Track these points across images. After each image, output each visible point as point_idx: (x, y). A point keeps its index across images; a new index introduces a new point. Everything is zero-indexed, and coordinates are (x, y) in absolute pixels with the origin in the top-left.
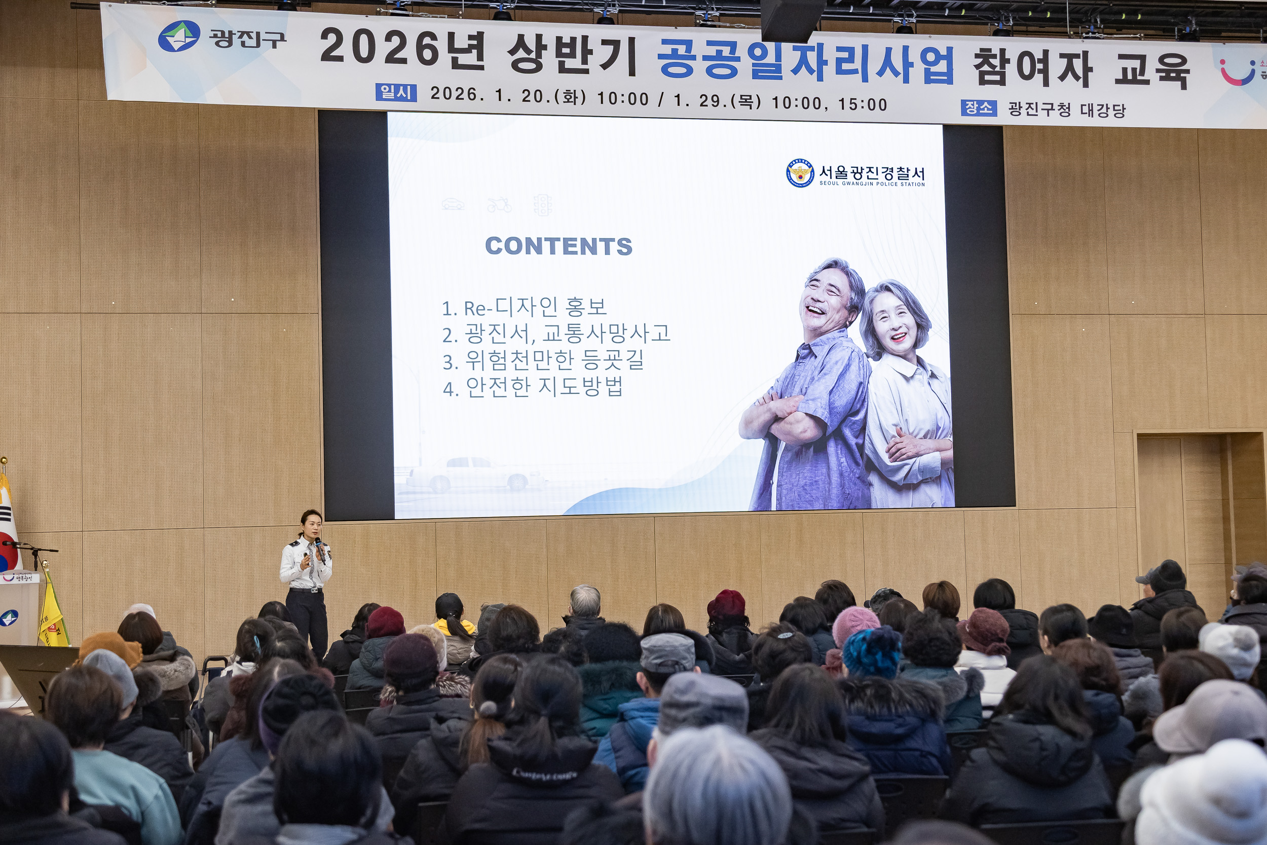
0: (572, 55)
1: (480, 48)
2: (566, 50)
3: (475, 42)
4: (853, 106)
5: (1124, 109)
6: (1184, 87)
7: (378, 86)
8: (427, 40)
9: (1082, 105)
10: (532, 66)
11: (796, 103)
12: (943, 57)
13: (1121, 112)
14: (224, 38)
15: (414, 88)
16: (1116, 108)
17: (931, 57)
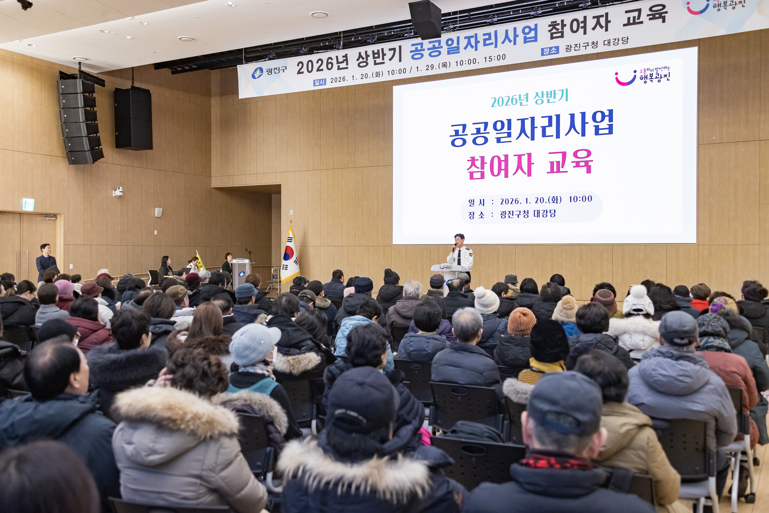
0: (379, 57)
1: (346, 60)
2: (376, 56)
3: (345, 58)
4: (490, 60)
5: (628, 39)
6: (664, 21)
7: (314, 81)
8: (330, 61)
9: (604, 41)
10: (365, 64)
11: (466, 62)
12: (533, 30)
13: (626, 41)
14: (270, 71)
15: (325, 79)
16: (623, 39)
17: (527, 30)
